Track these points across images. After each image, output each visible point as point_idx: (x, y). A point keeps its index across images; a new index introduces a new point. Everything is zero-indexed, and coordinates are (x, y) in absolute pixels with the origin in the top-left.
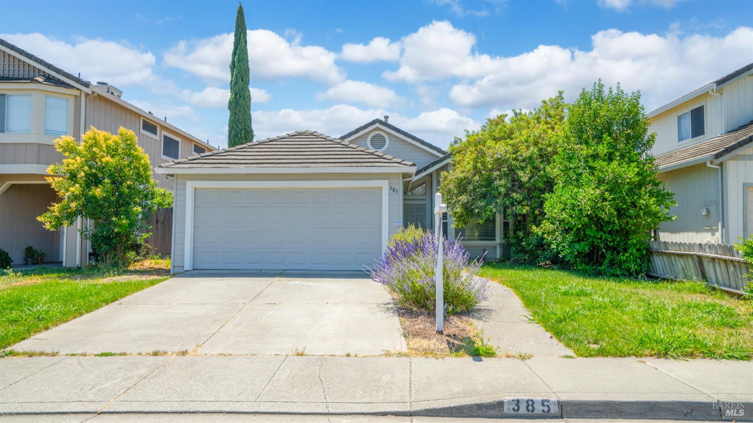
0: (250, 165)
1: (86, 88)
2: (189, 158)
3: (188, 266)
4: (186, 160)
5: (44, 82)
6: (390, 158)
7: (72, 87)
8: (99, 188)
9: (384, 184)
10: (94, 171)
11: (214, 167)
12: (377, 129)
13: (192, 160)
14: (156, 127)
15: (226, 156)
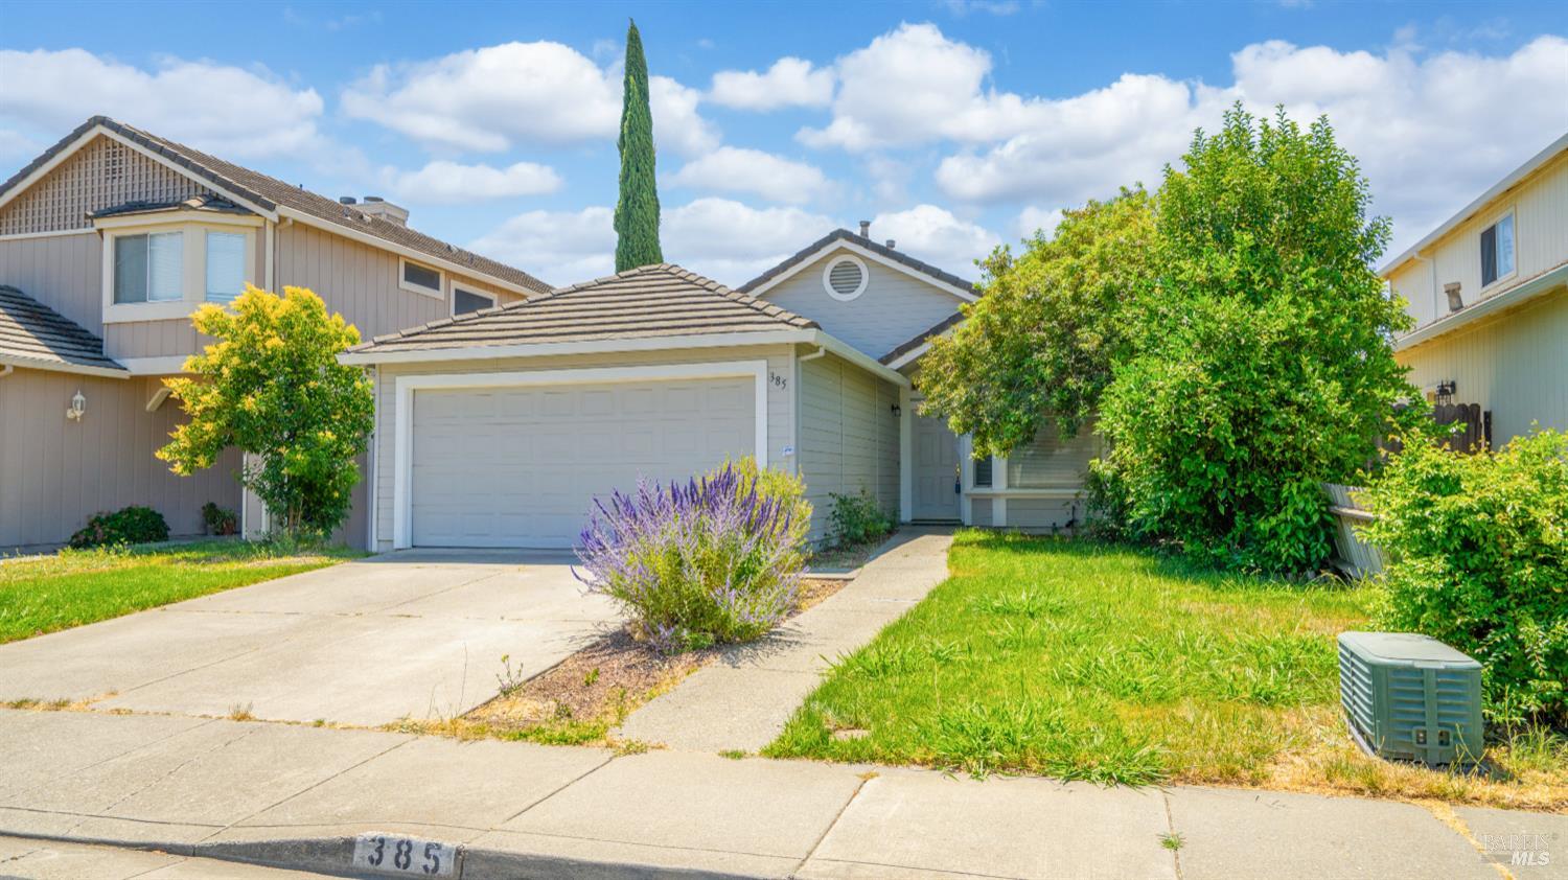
0: (497, 342)
1: (269, 212)
2: (404, 333)
3: (400, 539)
4: (399, 335)
5: (203, 208)
6: (774, 313)
7: (248, 212)
8: (253, 396)
9: (758, 369)
10: (253, 364)
11: (437, 349)
12: (842, 251)
13: (409, 336)
14: (438, 274)
15: (476, 324)
